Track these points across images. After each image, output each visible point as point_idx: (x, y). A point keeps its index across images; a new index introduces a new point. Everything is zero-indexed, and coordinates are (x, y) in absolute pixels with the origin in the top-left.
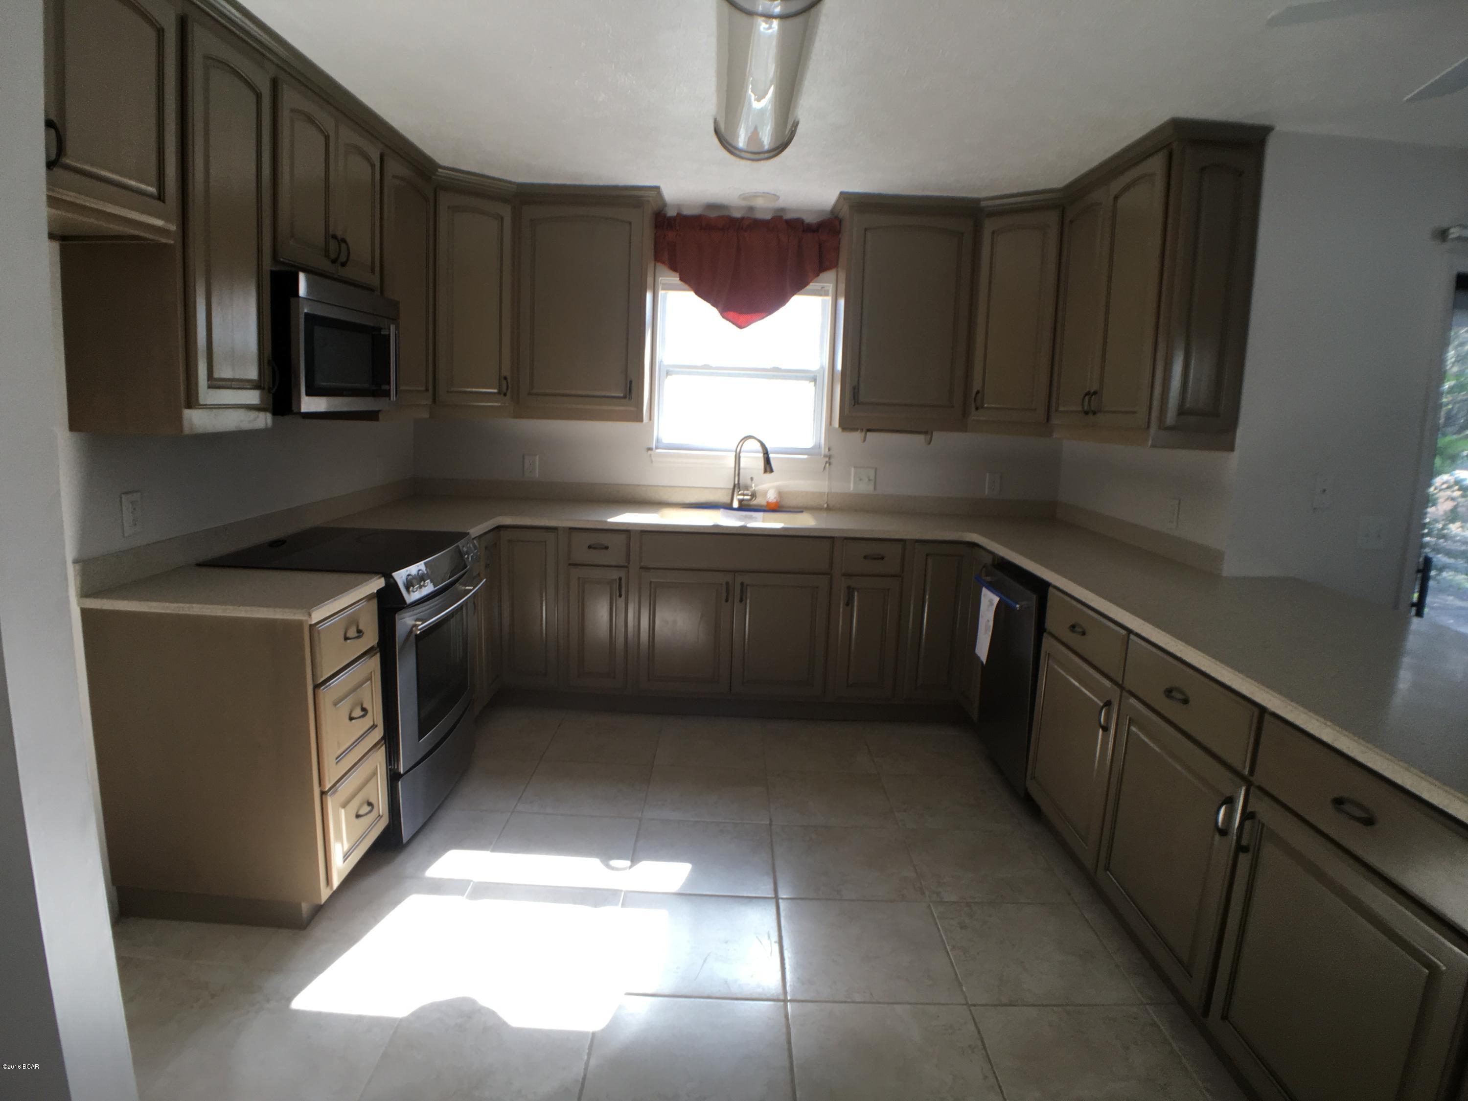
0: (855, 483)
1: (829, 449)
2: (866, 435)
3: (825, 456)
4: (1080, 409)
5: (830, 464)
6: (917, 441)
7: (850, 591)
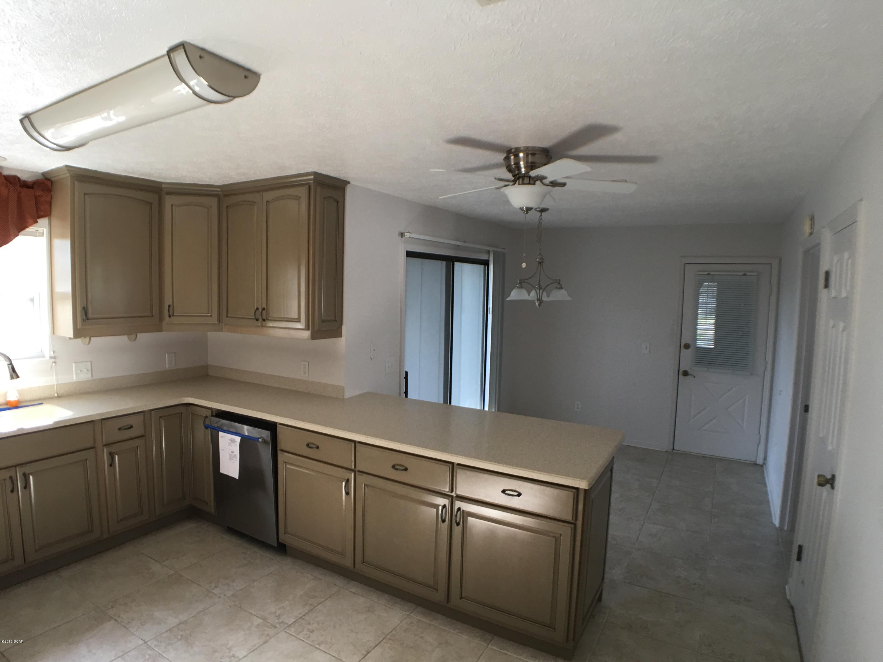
0: (76, 374)
1: (54, 352)
2: (90, 339)
3: (51, 358)
4: (254, 318)
5: (55, 362)
6: (123, 339)
7: (111, 455)
